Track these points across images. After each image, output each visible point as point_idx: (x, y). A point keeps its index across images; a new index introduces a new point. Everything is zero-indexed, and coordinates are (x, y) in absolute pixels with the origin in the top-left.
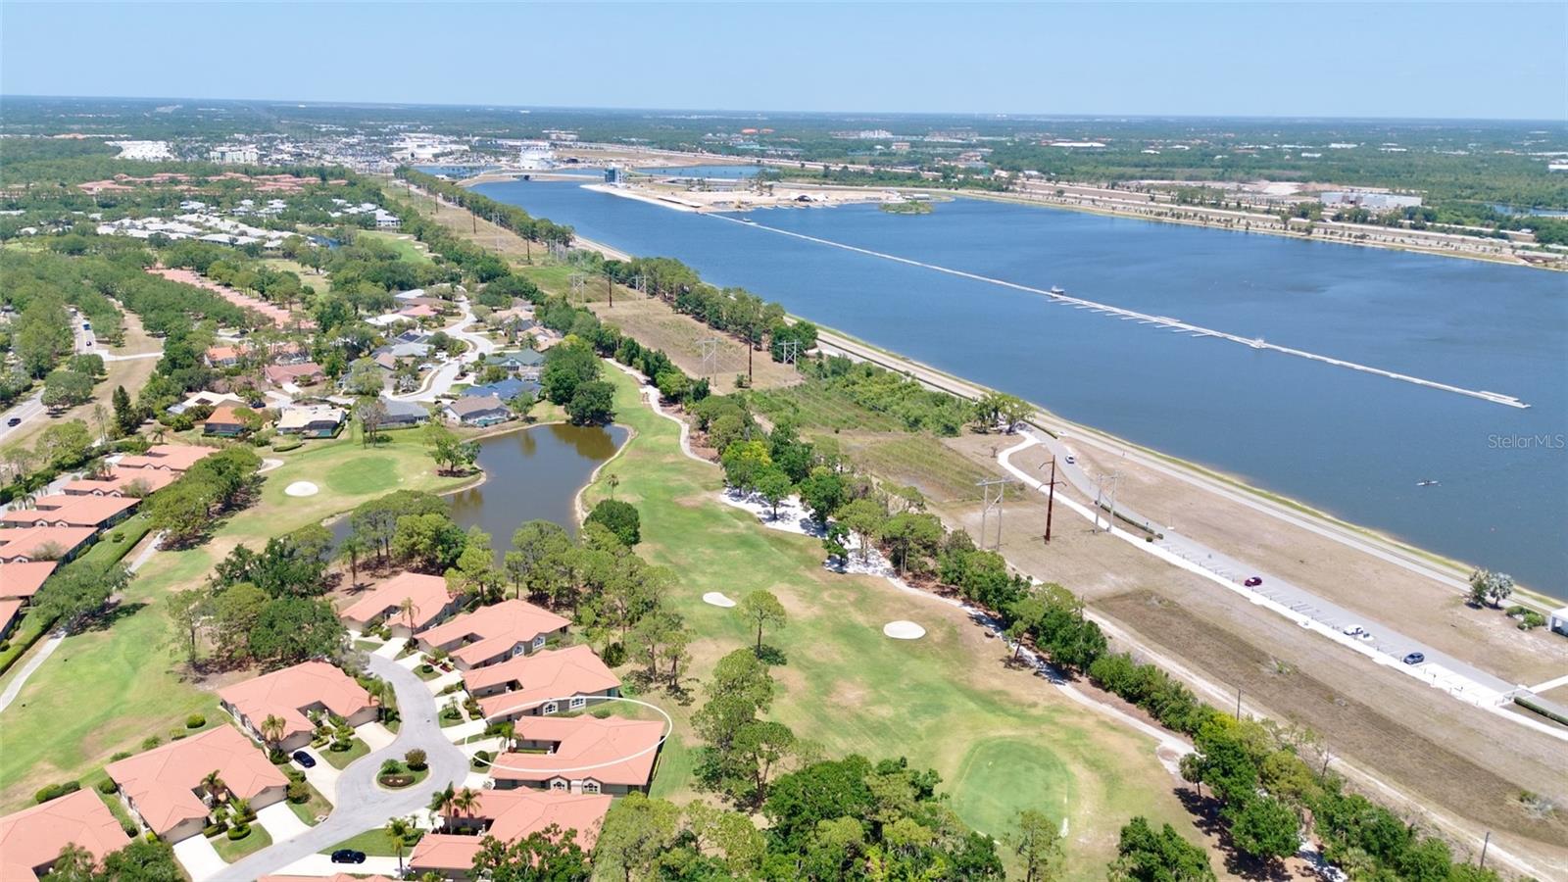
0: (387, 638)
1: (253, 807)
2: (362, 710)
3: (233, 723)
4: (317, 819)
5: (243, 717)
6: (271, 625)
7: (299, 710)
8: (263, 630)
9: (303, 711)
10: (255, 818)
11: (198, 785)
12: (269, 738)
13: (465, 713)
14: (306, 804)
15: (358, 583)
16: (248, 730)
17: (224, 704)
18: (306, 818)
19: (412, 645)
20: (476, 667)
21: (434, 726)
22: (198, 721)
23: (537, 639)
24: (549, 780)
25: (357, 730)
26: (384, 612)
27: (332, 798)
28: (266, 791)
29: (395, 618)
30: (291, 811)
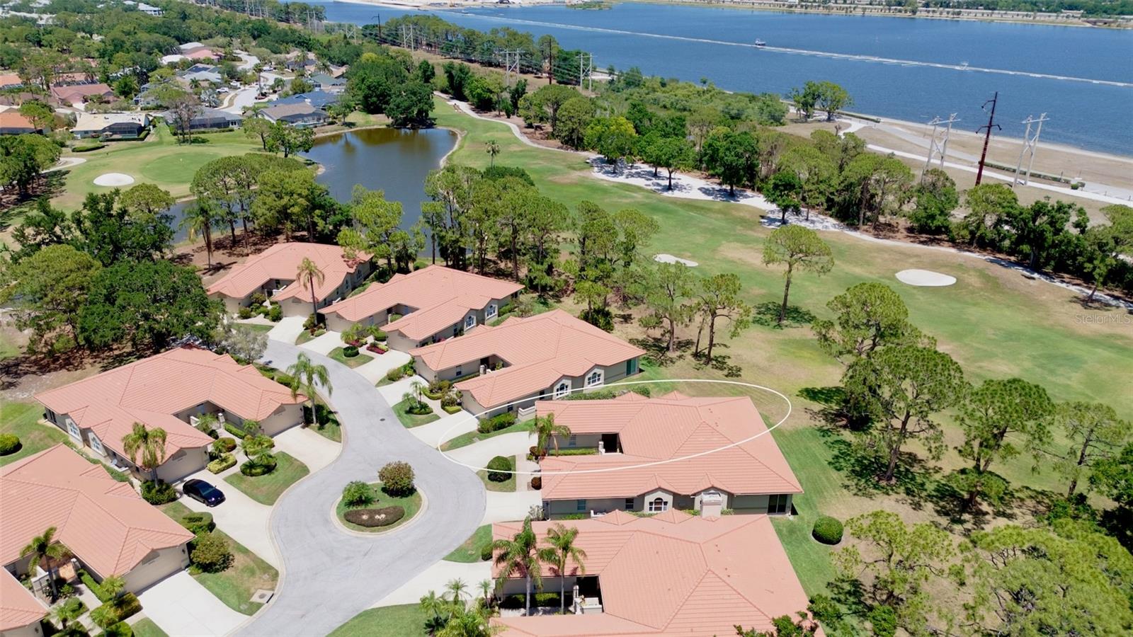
0: (277, 318)
1: (131, 587)
2: (280, 410)
3: (67, 443)
4: (255, 599)
5: (84, 433)
6: (110, 299)
7: (177, 415)
8: (99, 308)
9: (185, 416)
10: (138, 609)
11: (15, 556)
12: (139, 463)
13: (435, 405)
14: (228, 572)
15: (214, 262)
16: (96, 452)
17: (50, 415)
18: (234, 600)
19: (317, 323)
20: (424, 343)
21: (395, 426)
22: (9, 445)
23: (489, 306)
24: (642, 496)
25: (276, 440)
26: (263, 287)
27: (269, 555)
28: (152, 556)
29: (279, 294)
30: (202, 588)
